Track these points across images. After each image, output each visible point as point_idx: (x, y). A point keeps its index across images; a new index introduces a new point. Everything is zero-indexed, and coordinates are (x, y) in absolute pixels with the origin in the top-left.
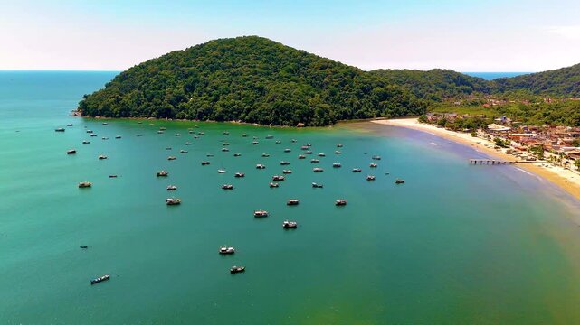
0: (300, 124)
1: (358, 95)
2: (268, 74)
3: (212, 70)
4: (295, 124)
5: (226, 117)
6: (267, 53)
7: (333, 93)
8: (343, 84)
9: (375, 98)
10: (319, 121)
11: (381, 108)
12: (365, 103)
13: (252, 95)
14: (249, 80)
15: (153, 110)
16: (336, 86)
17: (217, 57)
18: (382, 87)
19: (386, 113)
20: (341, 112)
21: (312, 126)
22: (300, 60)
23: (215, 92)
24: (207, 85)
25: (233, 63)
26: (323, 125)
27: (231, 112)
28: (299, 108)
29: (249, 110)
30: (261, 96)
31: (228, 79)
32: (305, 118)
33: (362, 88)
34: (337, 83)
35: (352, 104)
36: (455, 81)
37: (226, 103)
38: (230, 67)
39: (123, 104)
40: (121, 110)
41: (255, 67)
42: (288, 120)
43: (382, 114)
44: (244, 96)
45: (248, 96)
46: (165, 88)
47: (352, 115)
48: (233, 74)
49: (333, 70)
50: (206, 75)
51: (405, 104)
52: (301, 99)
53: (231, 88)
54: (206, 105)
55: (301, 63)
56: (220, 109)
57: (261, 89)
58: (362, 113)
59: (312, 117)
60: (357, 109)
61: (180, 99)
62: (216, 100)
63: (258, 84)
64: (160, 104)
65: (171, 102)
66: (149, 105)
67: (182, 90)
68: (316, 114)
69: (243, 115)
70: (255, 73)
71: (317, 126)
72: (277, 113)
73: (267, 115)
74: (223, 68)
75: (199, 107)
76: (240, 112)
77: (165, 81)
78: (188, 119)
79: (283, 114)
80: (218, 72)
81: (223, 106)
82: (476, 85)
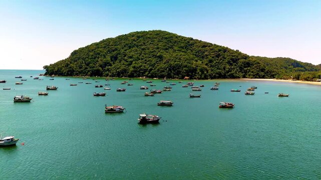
0: (186, 77)
1: (229, 63)
2: (166, 49)
3: (130, 47)
4: (183, 78)
5: (135, 75)
6: (166, 38)
7: (211, 61)
8: (218, 56)
9: (241, 65)
10: (201, 76)
11: (246, 72)
12: (234, 69)
13: (154, 60)
14: (153, 52)
15: (89, 71)
16: (213, 57)
17: (134, 40)
18: (246, 59)
19: (249, 75)
20: (217, 73)
21: (195, 79)
22: (189, 42)
23: (131, 60)
24: (125, 56)
25: (144, 43)
26: (203, 79)
27: (139, 71)
28: (186, 66)
29: (151, 70)
30: (160, 61)
31: (139, 52)
32: (190, 74)
33: (232, 59)
34: (213, 56)
35: (224, 68)
36: (292, 64)
37: (136, 65)
38: (141, 45)
39: (70, 68)
40: (68, 71)
41: (158, 45)
42: (178, 75)
43: (246, 76)
44: (149, 61)
45: (151, 61)
46: (98, 58)
47: (225, 75)
48: (143, 49)
49: (211, 48)
50: (125, 50)
51: (263, 70)
52: (188, 61)
53: (141, 57)
54: (123, 67)
55: (189, 44)
56: (132, 69)
57: (161, 57)
58: (232, 74)
59: (196, 73)
60: (228, 72)
61: (106, 64)
62: (130, 65)
63: (158, 54)
64: (94, 67)
65: (101, 66)
66: (86, 68)
67: (109, 59)
68: (198, 71)
69: (147, 73)
70: (158, 48)
71: (199, 79)
72: (170, 70)
73: (164, 71)
74: (137, 46)
75: (118, 68)
76: (145, 71)
77: (99, 54)
78: (110, 76)
79: (174, 70)
80: (133, 49)
81: (134, 67)
82: (307, 68)
